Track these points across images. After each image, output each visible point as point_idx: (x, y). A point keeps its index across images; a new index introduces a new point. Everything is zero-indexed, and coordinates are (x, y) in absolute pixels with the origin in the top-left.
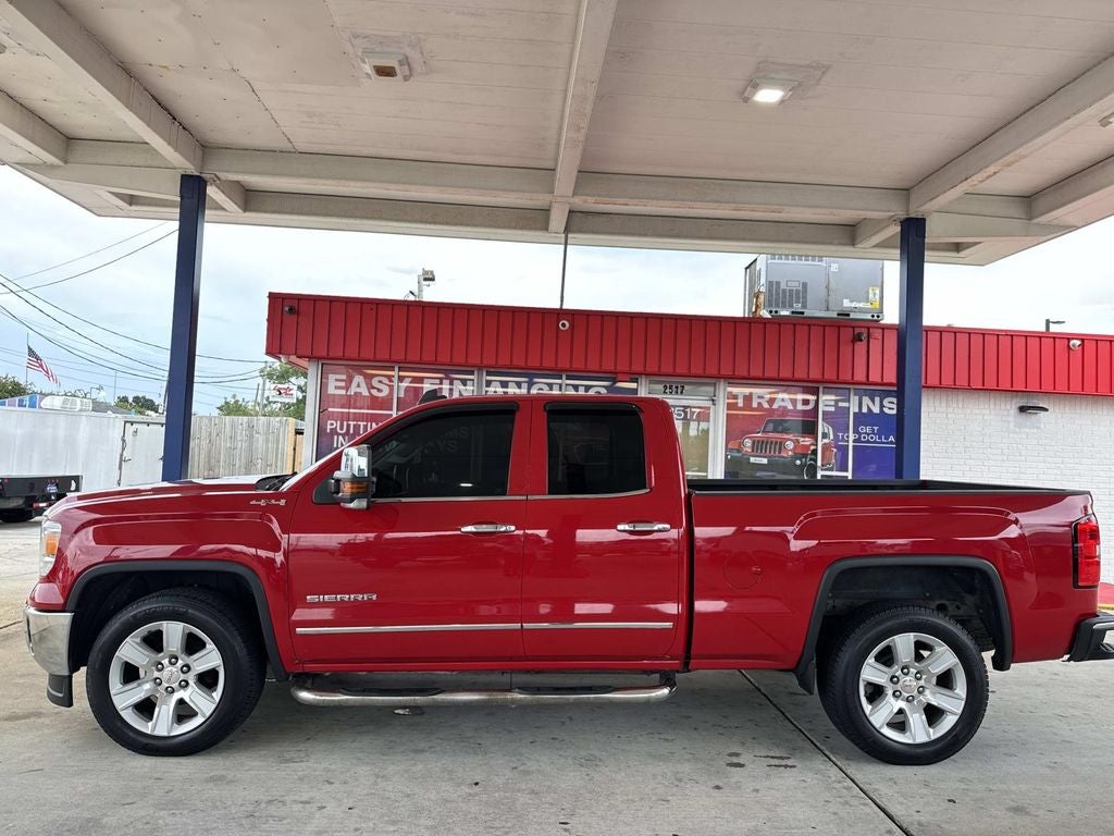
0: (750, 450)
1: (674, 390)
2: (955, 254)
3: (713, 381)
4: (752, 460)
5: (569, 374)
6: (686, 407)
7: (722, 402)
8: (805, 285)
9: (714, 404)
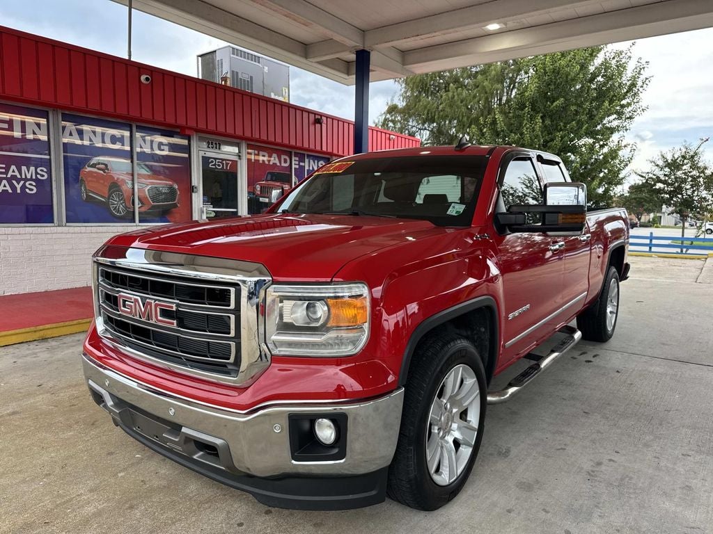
0: (259, 193)
1: (215, 146)
2: (346, 76)
3: (238, 141)
4: (261, 199)
5: (138, 124)
6: (223, 160)
7: (244, 157)
8: (251, 78)
9: (240, 159)
